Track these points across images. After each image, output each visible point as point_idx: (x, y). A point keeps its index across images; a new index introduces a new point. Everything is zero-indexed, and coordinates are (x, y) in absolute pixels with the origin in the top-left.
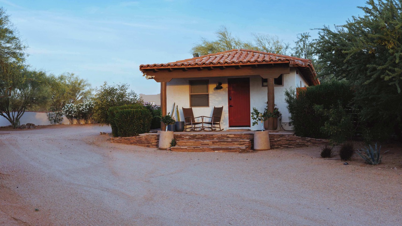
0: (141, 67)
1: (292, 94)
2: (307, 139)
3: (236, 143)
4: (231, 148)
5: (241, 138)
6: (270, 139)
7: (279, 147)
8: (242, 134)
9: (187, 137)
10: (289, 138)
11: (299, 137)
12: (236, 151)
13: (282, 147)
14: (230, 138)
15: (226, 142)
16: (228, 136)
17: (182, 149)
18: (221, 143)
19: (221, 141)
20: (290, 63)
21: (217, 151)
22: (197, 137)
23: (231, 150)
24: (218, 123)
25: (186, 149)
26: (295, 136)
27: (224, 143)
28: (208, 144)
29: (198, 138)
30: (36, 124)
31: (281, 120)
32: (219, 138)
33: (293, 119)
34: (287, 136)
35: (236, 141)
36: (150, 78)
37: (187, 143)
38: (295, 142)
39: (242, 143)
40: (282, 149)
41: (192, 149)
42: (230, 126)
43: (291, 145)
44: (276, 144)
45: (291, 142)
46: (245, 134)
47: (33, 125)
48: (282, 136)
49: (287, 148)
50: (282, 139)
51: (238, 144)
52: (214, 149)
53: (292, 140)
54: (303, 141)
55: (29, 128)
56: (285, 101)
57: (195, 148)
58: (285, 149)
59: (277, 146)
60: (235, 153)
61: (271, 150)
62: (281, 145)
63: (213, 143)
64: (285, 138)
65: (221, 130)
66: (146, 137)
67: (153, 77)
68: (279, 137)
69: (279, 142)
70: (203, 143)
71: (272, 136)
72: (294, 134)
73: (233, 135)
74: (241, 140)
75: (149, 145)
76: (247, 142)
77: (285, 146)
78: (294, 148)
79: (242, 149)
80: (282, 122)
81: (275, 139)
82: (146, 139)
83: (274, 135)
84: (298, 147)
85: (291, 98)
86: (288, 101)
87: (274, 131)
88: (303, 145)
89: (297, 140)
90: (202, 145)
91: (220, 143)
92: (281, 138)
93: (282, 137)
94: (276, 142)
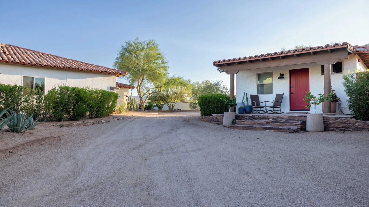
0: (215, 63)
1: (351, 78)
2: (367, 123)
3: (287, 124)
4: (282, 128)
5: (295, 120)
6: (324, 122)
7: (334, 130)
8: (295, 116)
9: (247, 118)
10: (346, 121)
11: (358, 120)
12: (286, 132)
13: (338, 130)
14: (284, 119)
15: (279, 122)
16: (283, 117)
17: (238, 127)
18: (274, 123)
19: (274, 122)
20: (348, 47)
21: (268, 130)
22: (255, 117)
23: (281, 130)
24: (279, 106)
25: (241, 127)
26: (354, 119)
27: (277, 123)
28: (262, 124)
29: (255, 119)
30: (182, 109)
31: (340, 104)
32: (274, 119)
33: (351, 103)
34: (344, 119)
35: (288, 122)
36: (222, 72)
37: (245, 122)
38: (353, 125)
39: (294, 124)
40: (338, 131)
41: (247, 128)
42: (291, 110)
43: (348, 128)
44: (331, 126)
45: (348, 125)
46: (298, 116)
47: (180, 110)
48: (339, 118)
49: (344, 131)
50: (338, 122)
51: (290, 125)
52: (266, 129)
53: (349, 123)
54: (364, 125)
55: (178, 111)
56: (342, 85)
57: (249, 127)
58: (341, 132)
59: (332, 128)
60: (285, 133)
61: (324, 133)
62: (337, 128)
63: (267, 123)
64: (342, 121)
65: (281, 113)
66: (216, 117)
67: (224, 70)
68: (335, 119)
69: (335, 125)
70: (258, 123)
71: (326, 118)
72: (354, 117)
73: (287, 117)
74: (294, 121)
75: (218, 123)
76: (299, 123)
77: (341, 129)
78: (352, 131)
79: (292, 130)
80: (341, 106)
81: (330, 122)
82: (216, 118)
83: (329, 117)
84: (357, 131)
85: (349, 81)
86: (345, 85)
87: (330, 114)
88: (363, 128)
89: (355, 123)
90: (257, 124)
91: (272, 123)
92: (336, 121)
93: (338, 120)
94: (331, 124)
